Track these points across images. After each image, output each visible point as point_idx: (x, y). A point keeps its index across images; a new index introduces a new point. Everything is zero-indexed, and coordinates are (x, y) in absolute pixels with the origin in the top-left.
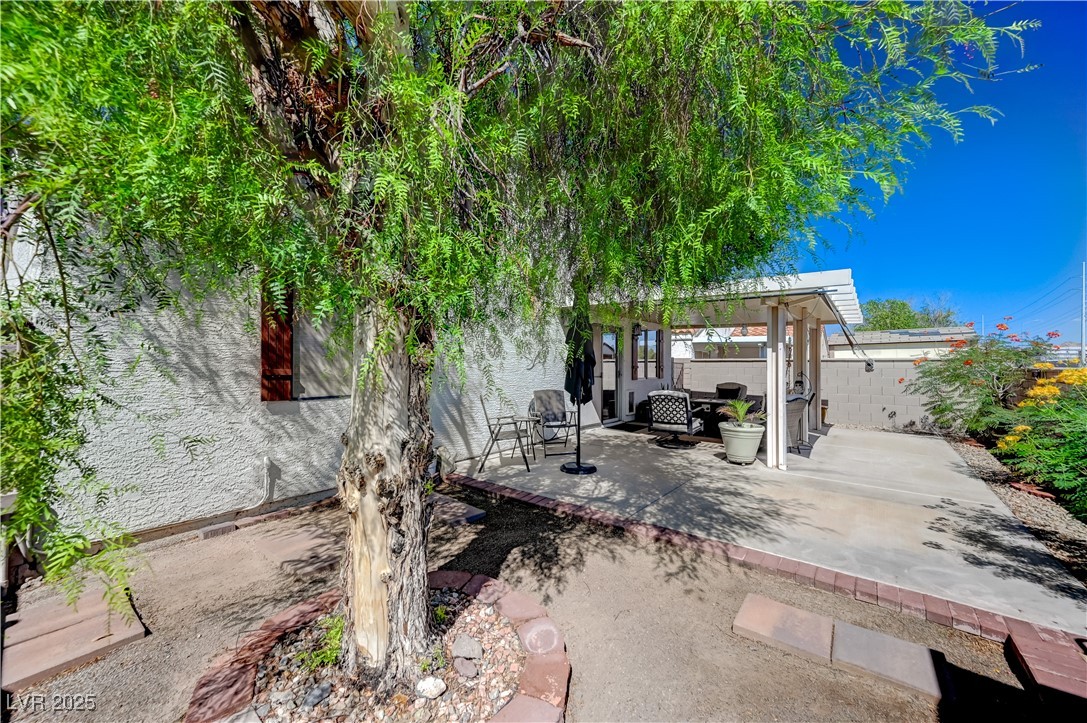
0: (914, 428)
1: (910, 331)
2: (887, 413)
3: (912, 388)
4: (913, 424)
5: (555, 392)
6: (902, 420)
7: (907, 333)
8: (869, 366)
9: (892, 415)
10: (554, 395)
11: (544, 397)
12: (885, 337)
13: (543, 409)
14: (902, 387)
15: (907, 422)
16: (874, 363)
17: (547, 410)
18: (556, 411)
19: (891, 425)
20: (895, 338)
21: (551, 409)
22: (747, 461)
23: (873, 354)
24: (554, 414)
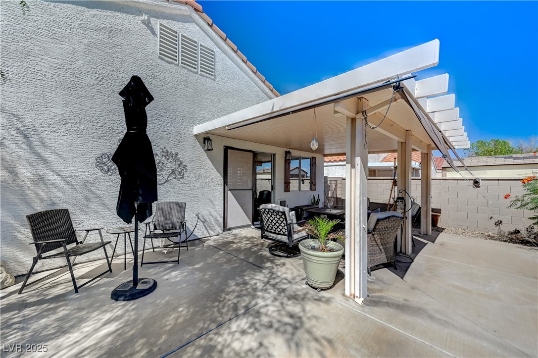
0: (519, 236)
1: (514, 156)
2: (493, 221)
3: (519, 204)
4: (517, 232)
5: (177, 204)
6: (507, 228)
7: (511, 157)
8: (476, 183)
9: (498, 223)
10: (176, 207)
11: (166, 208)
12: (491, 161)
13: (162, 219)
14: (508, 202)
15: (512, 230)
16: (481, 182)
17: (166, 219)
18: (175, 220)
19: (496, 232)
20: (500, 161)
21: (171, 219)
22: (323, 286)
23: (479, 174)
24: (173, 223)
